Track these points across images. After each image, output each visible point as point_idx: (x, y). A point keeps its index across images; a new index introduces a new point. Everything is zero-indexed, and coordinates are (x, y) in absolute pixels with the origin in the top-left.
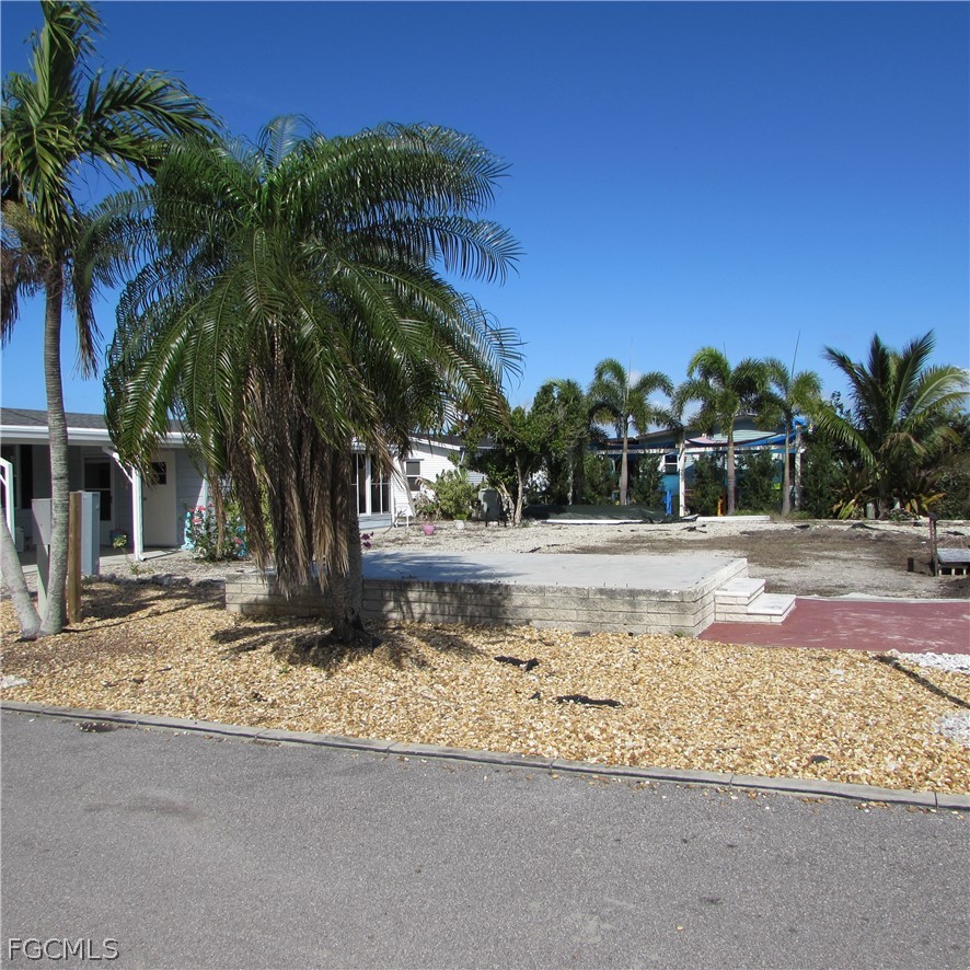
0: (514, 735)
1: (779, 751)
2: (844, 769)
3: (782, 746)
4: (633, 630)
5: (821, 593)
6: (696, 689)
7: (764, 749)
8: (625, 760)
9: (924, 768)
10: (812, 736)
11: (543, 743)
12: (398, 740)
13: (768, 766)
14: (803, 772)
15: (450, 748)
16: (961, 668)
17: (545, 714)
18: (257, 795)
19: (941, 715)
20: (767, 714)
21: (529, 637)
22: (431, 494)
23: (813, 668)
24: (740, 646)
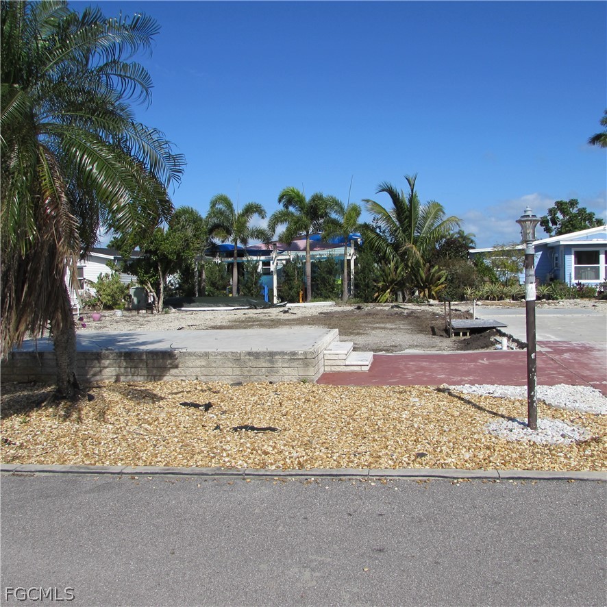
0: (212, 455)
1: (394, 452)
2: (439, 460)
3: (395, 448)
4: (272, 380)
5: (387, 350)
6: (326, 417)
7: (384, 451)
8: (295, 465)
9: (487, 456)
10: (412, 441)
11: (235, 459)
12: (127, 465)
13: (390, 462)
14: (413, 464)
15: (167, 468)
16: (489, 393)
17: (229, 439)
18: (29, 513)
19: (486, 422)
20: (378, 429)
21: (200, 388)
22: (93, 291)
23: (398, 398)
24: (345, 386)
